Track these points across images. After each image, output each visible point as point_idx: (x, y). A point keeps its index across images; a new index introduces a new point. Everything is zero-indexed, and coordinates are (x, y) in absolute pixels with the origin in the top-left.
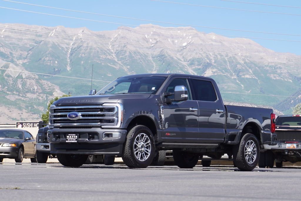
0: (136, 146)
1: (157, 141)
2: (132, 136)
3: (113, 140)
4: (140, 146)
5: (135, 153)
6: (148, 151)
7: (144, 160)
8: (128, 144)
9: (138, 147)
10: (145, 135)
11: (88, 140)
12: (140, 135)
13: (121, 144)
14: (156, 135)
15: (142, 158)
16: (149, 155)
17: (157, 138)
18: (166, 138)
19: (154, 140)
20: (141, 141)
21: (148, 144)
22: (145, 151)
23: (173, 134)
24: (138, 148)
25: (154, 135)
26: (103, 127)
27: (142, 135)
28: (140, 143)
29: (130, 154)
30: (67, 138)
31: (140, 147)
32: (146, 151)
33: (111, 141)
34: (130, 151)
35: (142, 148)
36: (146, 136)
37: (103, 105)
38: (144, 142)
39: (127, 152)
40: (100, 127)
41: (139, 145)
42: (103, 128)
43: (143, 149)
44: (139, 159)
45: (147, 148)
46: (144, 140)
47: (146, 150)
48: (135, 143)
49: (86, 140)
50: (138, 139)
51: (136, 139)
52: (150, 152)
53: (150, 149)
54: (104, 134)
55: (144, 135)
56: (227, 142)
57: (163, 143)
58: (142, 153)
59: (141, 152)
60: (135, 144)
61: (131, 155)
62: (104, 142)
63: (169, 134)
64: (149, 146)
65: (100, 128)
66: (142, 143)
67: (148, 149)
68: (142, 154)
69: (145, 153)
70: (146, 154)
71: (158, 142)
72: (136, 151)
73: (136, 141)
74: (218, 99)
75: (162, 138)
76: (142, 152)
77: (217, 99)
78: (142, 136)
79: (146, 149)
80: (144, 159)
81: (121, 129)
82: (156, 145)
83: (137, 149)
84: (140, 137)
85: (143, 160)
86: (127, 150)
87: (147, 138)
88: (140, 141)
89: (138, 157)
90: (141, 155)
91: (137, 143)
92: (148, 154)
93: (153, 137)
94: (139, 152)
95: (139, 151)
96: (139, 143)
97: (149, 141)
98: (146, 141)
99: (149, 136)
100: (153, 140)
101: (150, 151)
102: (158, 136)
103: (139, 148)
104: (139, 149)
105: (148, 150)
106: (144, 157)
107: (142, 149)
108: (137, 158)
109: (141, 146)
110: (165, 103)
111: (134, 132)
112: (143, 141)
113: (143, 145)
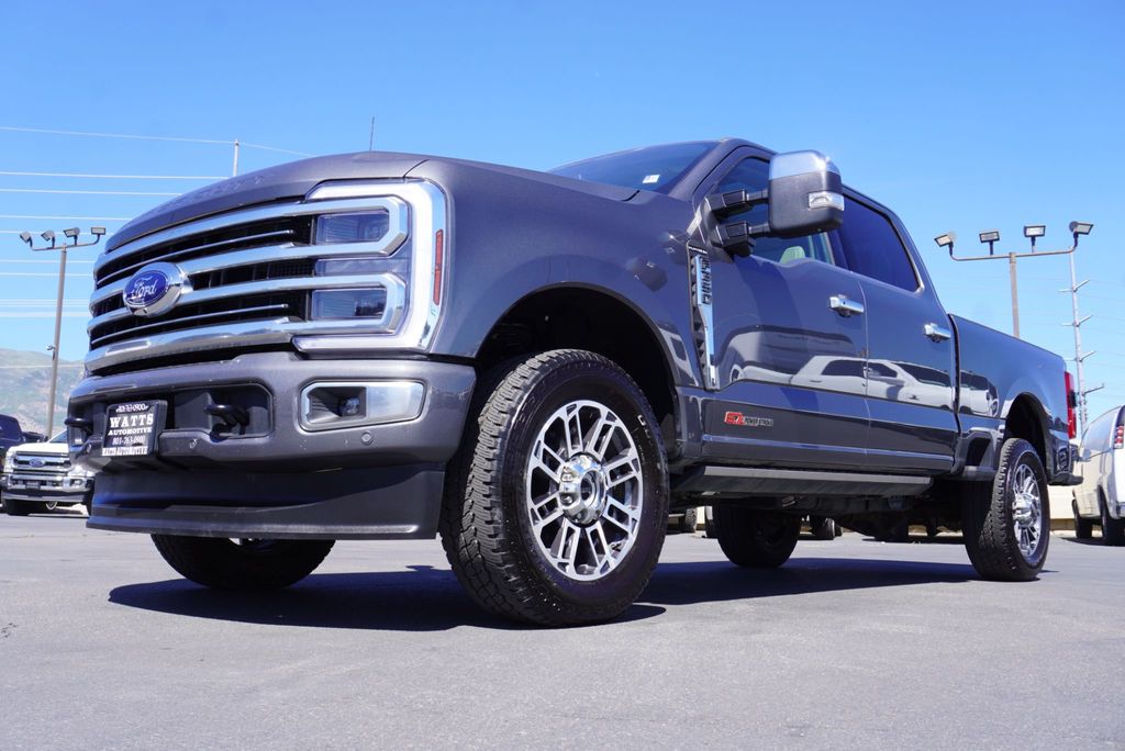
0: (542, 484)
1: (680, 457)
2: (512, 411)
3: (366, 439)
4: (574, 486)
5: (537, 529)
6: (622, 517)
7: (597, 575)
8: (488, 465)
9: (562, 489)
10: (604, 410)
11: (207, 438)
12: (569, 411)
13: (431, 465)
14: (669, 417)
15: (583, 557)
16: (632, 538)
17: (680, 435)
18: (727, 439)
19: (661, 448)
20: (580, 448)
21: (624, 469)
22: (606, 515)
23: (759, 422)
24: (556, 495)
25: (660, 419)
26: (305, 345)
27: (584, 408)
28: (570, 465)
29: (501, 537)
30: (109, 428)
31: (572, 489)
32: (610, 514)
33: (358, 446)
34: (498, 513)
35: (585, 496)
36: (610, 417)
37: (316, 196)
38: (600, 456)
39: (479, 524)
40: (289, 347)
41: (568, 477)
42: (306, 356)
43: (592, 503)
44: (563, 565)
45: (618, 493)
46: (597, 448)
47: (612, 506)
48: (535, 462)
49: (201, 441)
50: (555, 437)
51: (541, 437)
52: (638, 518)
53: (635, 502)
54: (312, 394)
55: (596, 414)
56: (961, 469)
57: (710, 471)
58: (583, 527)
59: (580, 520)
60: (537, 471)
61: (503, 545)
62: (303, 450)
63: (742, 420)
64: (628, 486)
65: (285, 355)
66: (587, 464)
67: (623, 501)
68: (583, 533)
69: (607, 526)
70: (614, 534)
71: (683, 463)
72: (543, 515)
73: (544, 446)
74: (922, 285)
75: (705, 437)
76: (588, 518)
77: (919, 286)
78: (589, 417)
79: (612, 501)
80: (600, 566)
81: (433, 358)
82: (673, 478)
83: (552, 506)
84: (573, 423)
85: (590, 573)
86: (477, 510)
87: (618, 430)
88: (571, 452)
89: (560, 559)
90: (583, 542)
91: (554, 465)
92: (624, 535)
93: (656, 431)
94: (566, 524)
95: (566, 514)
96: (567, 460)
97: (632, 454)
98: (612, 454)
99: (631, 423)
100: (655, 448)
101: (635, 512)
102: (683, 426)
103: (564, 495)
104: (567, 504)
105: (626, 508)
106: (600, 550)
107: (588, 503)
108: (554, 562)
109: (578, 481)
110: (718, 245)
111: (526, 388)
112: (590, 448)
113: (593, 474)
